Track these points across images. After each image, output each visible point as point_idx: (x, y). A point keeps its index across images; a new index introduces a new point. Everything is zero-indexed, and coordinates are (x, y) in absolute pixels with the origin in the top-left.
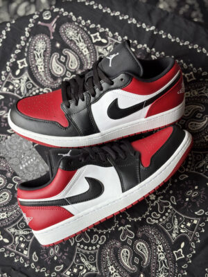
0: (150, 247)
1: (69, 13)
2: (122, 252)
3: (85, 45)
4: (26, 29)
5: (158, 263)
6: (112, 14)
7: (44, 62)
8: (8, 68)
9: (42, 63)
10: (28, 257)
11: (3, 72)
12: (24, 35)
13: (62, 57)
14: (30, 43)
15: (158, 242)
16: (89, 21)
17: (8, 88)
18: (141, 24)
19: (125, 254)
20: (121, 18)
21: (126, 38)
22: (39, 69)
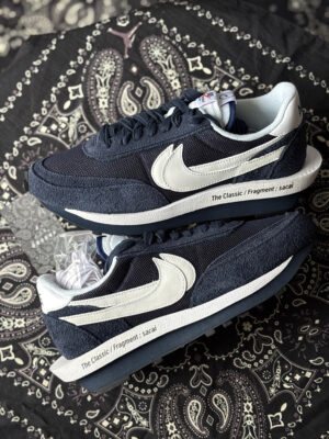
0: (234, 403)
1: (158, 20)
2: (190, 404)
3: (176, 74)
4: (89, 38)
5: (241, 429)
6: (225, 30)
7: (110, 94)
8: (53, 97)
9: (106, 95)
10: (48, 390)
11: (44, 102)
12: (84, 47)
14: (92, 61)
15: (247, 398)
16: (187, 37)
17: (49, 128)
18: (270, 51)
19: (194, 408)
20: (238, 38)
21: (242, 70)
22: (100, 103)
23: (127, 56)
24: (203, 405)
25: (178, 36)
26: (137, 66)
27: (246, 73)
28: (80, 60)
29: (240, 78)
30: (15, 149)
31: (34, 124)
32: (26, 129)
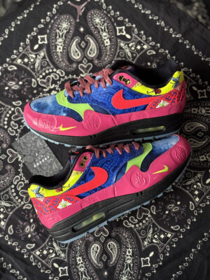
3: (108, 36)
9: (62, 44)
14: (55, 20)
15: (130, 246)
19: (95, 249)
21: (150, 38)
23: (78, 20)
24: (101, 248)
25: (112, 11)
26: (84, 28)
29: (148, 44)
32: (8, 59)
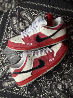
0: (67, 81)
1: (22, 7)
2: (58, 85)
4: (9, 16)
5: (71, 86)
6: (37, 5)
7: (17, 26)
8: (5, 31)
10: (27, 93)
11: (4, 33)
12: (8, 18)
13: (23, 23)
16: (29, 9)
17: (7, 38)
18: (48, 6)
20: (40, 5)
22: (16, 29)
27: (44, 12)
28: (8, 21)
30: (1, 45)
31: (3, 38)
